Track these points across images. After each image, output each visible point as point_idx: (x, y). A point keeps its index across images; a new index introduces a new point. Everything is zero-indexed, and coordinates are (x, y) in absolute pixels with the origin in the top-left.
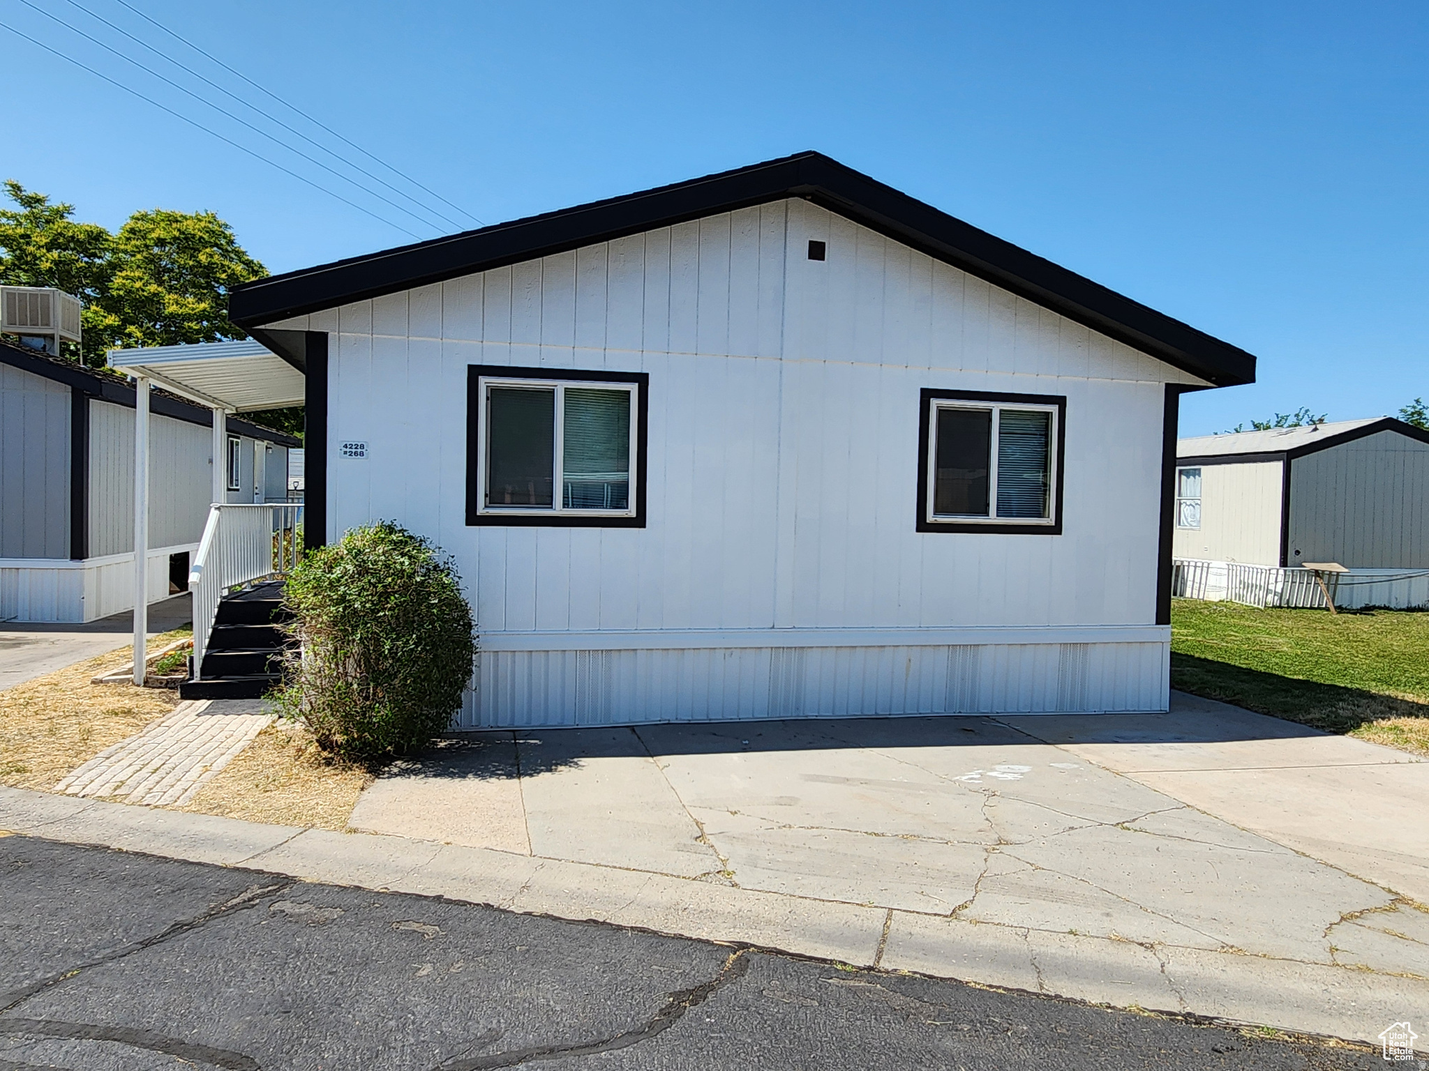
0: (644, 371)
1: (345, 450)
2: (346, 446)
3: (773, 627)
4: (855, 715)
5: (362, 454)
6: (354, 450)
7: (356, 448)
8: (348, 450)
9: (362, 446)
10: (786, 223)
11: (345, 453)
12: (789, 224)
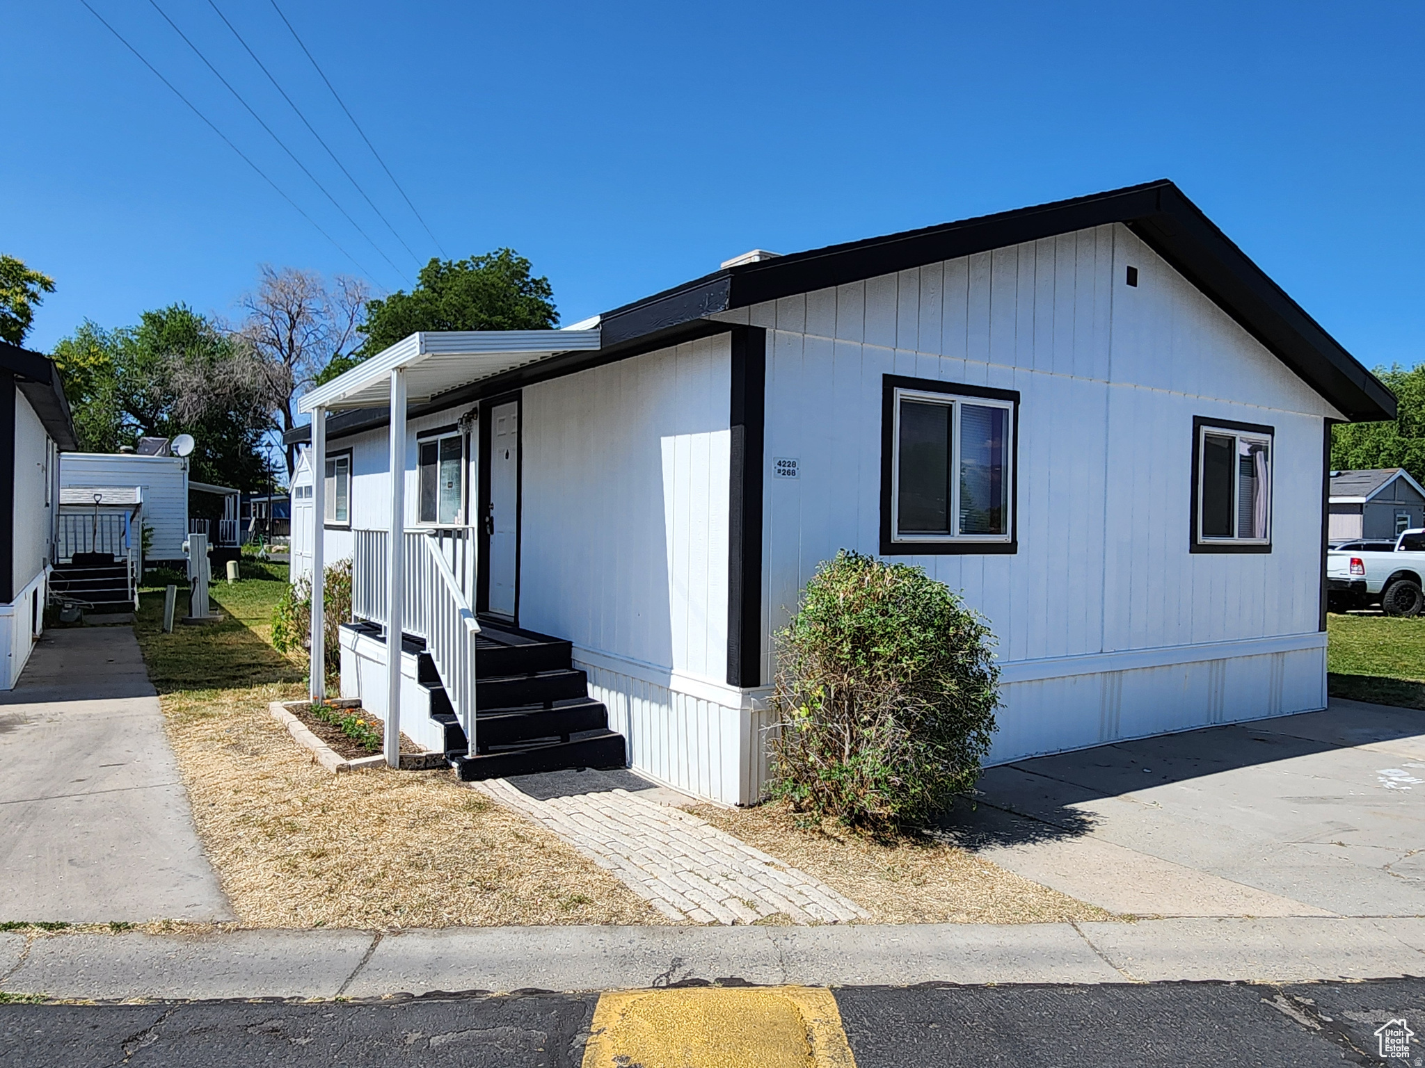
0: (1016, 389)
1: (779, 467)
2: (779, 464)
3: (1101, 652)
4: (1153, 734)
5: (794, 473)
6: (787, 469)
7: (789, 466)
8: (782, 468)
9: (794, 464)
10: (1113, 247)
11: (779, 471)
12: (1116, 249)
